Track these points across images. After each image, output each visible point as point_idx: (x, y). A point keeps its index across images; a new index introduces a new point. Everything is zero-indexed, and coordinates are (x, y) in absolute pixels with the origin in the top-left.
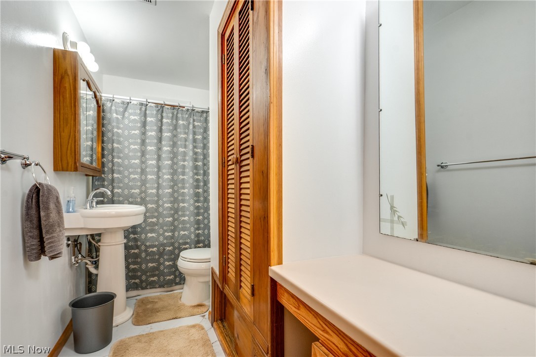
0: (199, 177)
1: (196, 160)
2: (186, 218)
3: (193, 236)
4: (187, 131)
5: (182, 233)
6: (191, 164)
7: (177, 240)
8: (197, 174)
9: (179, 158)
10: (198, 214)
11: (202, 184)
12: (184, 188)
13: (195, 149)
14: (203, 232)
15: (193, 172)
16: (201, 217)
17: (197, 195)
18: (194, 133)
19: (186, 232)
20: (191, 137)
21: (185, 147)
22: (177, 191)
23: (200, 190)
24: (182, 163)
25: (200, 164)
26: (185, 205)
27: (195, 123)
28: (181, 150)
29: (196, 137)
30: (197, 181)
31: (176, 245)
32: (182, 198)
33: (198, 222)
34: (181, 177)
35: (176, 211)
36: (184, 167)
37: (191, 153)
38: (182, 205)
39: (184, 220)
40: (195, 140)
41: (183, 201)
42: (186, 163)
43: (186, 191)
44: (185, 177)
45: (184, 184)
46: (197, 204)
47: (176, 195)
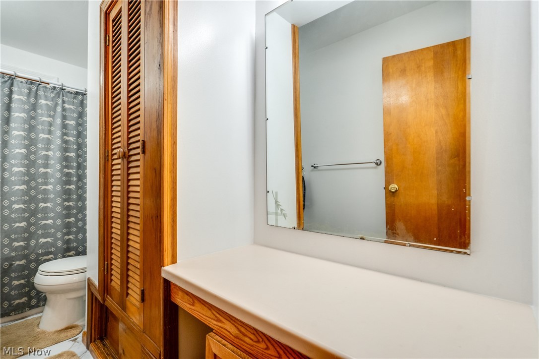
0: (71, 171)
1: (66, 150)
2: (50, 222)
3: (59, 243)
4: (52, 113)
5: (42, 240)
6: (58, 154)
7: (34, 250)
8: (67, 167)
9: (40, 146)
10: (68, 216)
11: (75, 179)
12: (46, 184)
13: (65, 137)
14: (76, 237)
15: (61, 164)
16: (72, 220)
17: (68, 192)
18: (64, 118)
19: (49, 239)
20: (59, 121)
21: (50, 132)
22: (36, 188)
23: (73, 187)
24: (44, 153)
25: (72, 154)
26: (49, 205)
27: (64, 105)
28: (42, 136)
29: (67, 122)
30: (68, 175)
31: (33, 257)
32: (43, 196)
33: (68, 226)
34: (42, 170)
35: (33, 213)
36: (47, 157)
37: (59, 142)
38: (42, 205)
39: (45, 224)
40: (64, 126)
41: (45, 200)
42: (50, 153)
43: (50, 187)
44: (49, 170)
45: (47, 179)
46: (67, 204)
47: (33, 193)
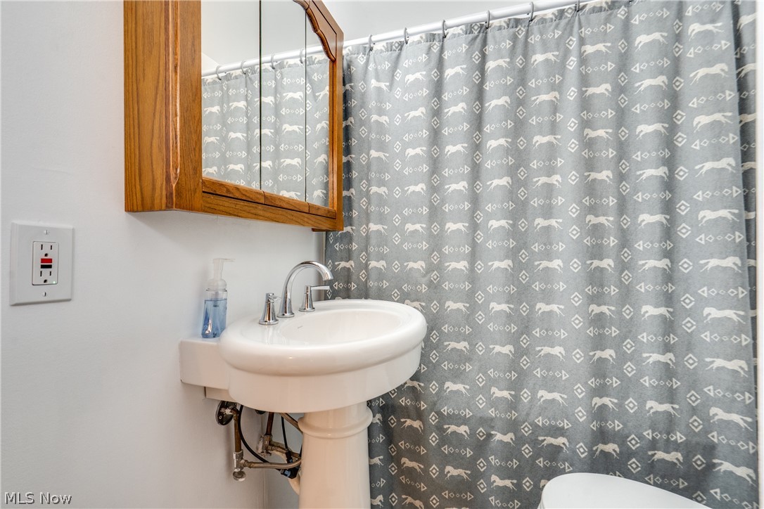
0: (602, 220)
1: (590, 165)
2: (557, 351)
3: (581, 415)
4: (558, 78)
5: (544, 395)
6: (573, 178)
7: (528, 414)
8: (593, 210)
9: (534, 165)
10: (599, 342)
11: (612, 241)
12: (548, 256)
13: (587, 131)
14: (620, 406)
15: (580, 203)
16: (609, 353)
17: (596, 278)
18: (584, 81)
19: (556, 396)
20: (572, 94)
21: (554, 128)
22: (528, 266)
23: (608, 263)
24: (543, 180)
26: (554, 307)
27: (583, 48)
28: (540, 140)
29: (591, 90)
30: (596, 230)
31: (526, 430)
32: (543, 286)
33: (600, 370)
34: (540, 222)
35: (526, 328)
36: (549, 190)
37: (573, 146)
38: (542, 307)
39: (548, 355)
40: (585, 103)
41: (548, 296)
42: (556, 179)
43: (556, 264)
44: (553, 222)
45: (551, 244)
46: (595, 309)
47: (524, 276)
